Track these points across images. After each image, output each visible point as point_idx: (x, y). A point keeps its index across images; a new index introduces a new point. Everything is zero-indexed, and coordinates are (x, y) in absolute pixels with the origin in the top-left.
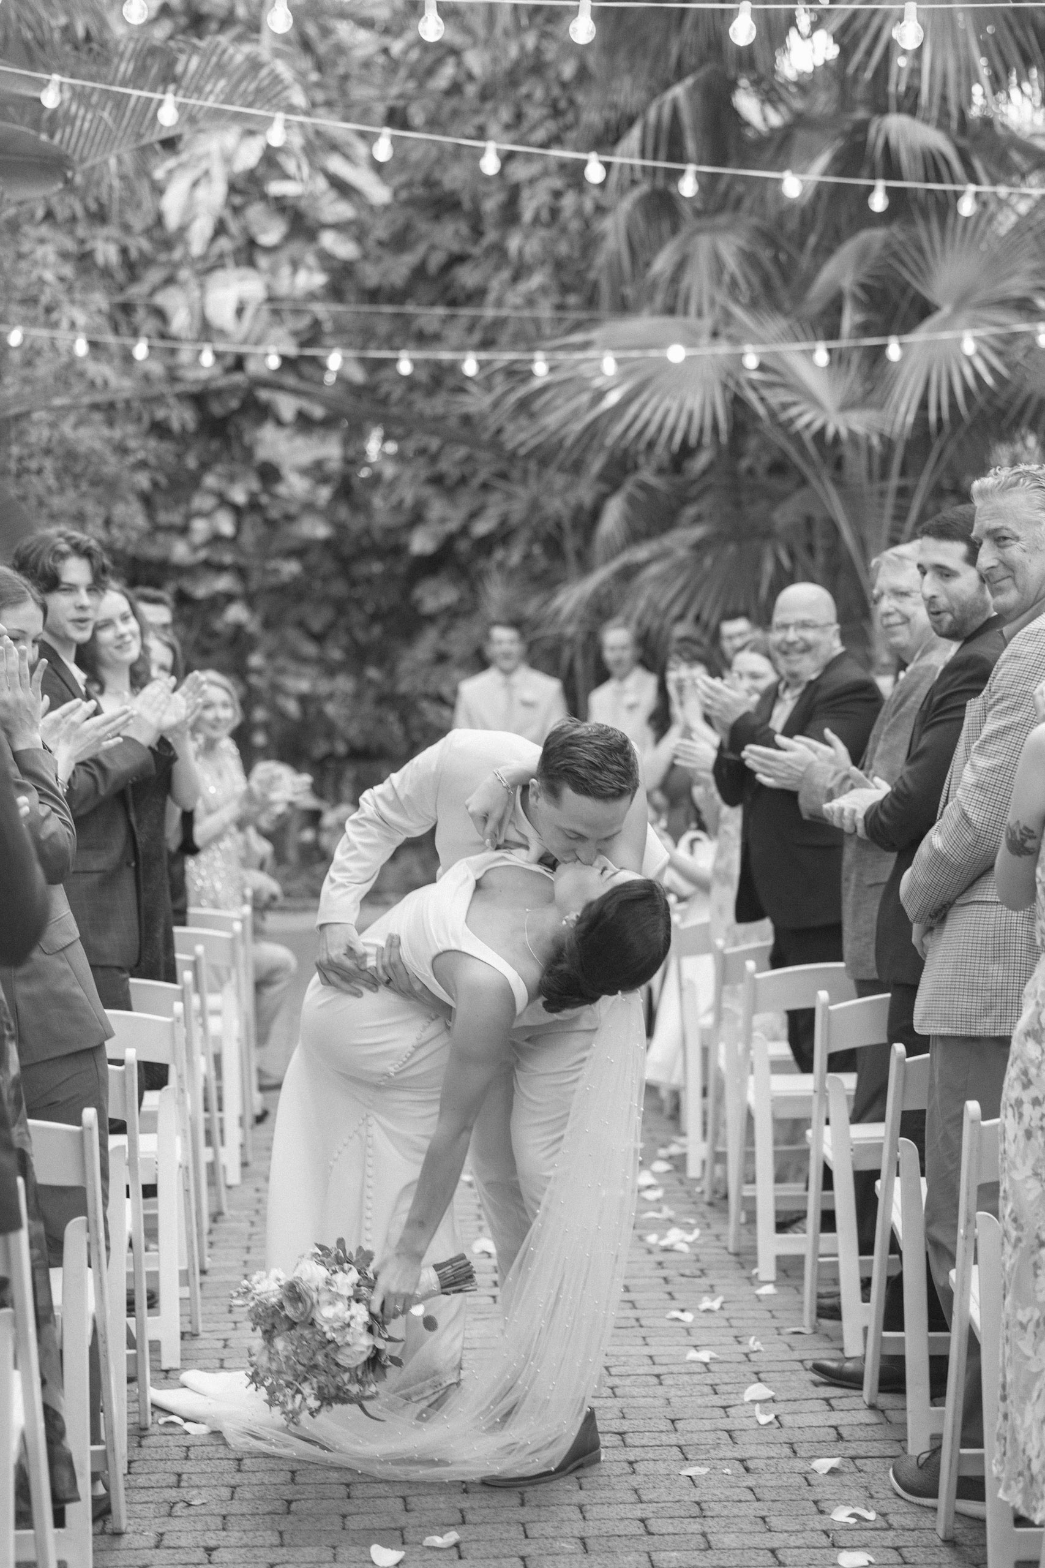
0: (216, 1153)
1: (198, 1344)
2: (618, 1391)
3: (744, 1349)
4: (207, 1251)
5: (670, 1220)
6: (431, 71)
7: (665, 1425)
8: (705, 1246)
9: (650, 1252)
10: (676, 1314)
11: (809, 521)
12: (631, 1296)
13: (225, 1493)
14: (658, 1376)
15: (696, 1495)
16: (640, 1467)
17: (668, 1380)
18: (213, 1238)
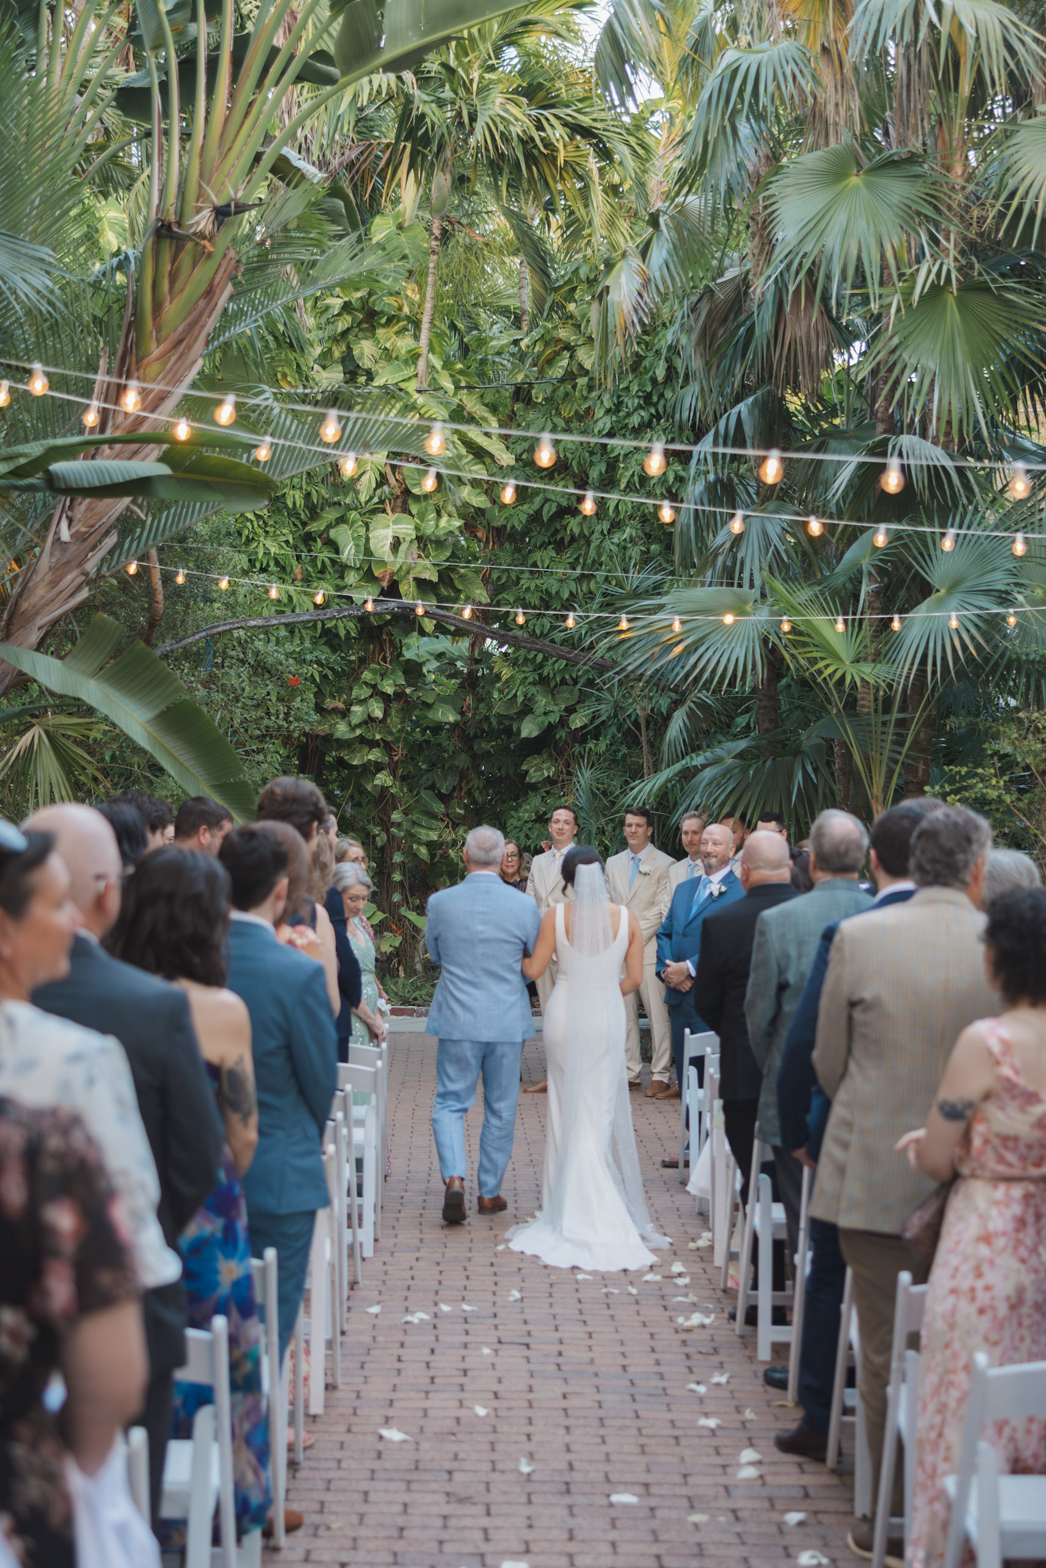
0: (354, 1235)
1: (338, 1394)
2: (647, 1449)
3: (740, 1418)
4: (346, 1315)
5: (694, 1304)
6: (550, 362)
7: (678, 1479)
8: (717, 1328)
9: (677, 1331)
10: (693, 1386)
11: (829, 743)
12: (661, 1369)
13: (355, 1519)
14: (676, 1438)
15: (697, 1538)
16: (659, 1513)
17: (683, 1442)
18: (350, 1304)
